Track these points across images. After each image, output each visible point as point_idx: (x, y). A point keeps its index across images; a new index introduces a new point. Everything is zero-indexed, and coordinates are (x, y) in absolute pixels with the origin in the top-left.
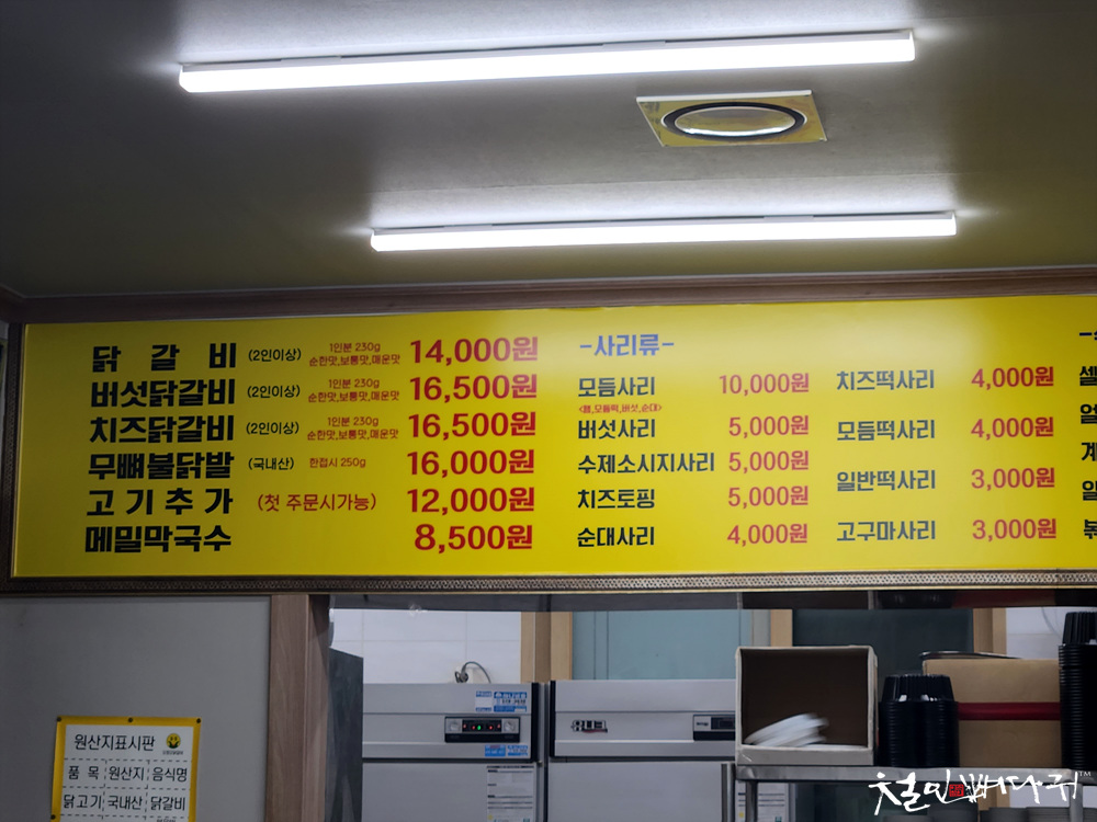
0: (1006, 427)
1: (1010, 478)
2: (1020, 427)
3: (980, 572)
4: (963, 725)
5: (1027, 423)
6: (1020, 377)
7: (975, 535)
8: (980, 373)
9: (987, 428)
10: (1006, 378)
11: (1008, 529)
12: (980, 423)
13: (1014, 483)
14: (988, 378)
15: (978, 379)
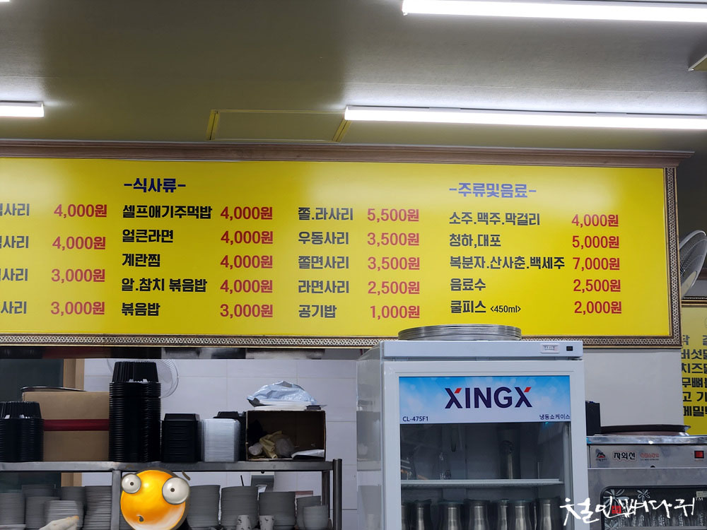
0: (75, 243)
1: (77, 275)
2: (84, 243)
3: (54, 335)
4: (46, 433)
5: (89, 240)
6: (86, 211)
7: (52, 312)
8: (60, 207)
9: (63, 243)
10: (76, 211)
11: (73, 308)
12: (58, 239)
13: (79, 278)
14: (65, 211)
15: (59, 211)
